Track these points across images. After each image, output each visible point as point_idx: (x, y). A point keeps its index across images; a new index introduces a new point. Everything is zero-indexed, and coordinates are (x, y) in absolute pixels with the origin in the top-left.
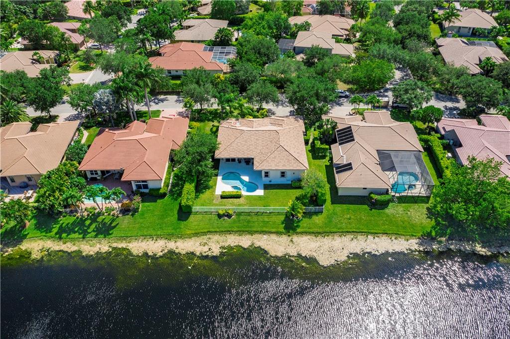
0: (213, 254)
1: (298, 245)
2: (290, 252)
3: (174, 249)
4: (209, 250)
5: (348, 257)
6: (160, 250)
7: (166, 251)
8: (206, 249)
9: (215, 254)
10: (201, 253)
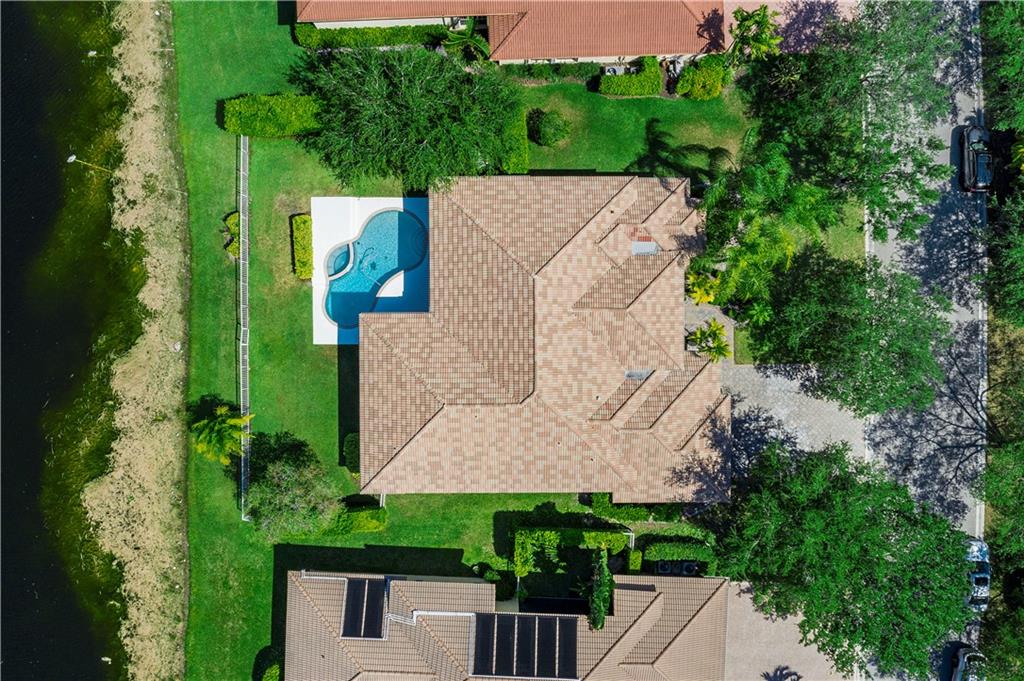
0: (117, 212)
1: (149, 432)
2: (124, 411)
3: (134, 110)
4: (129, 202)
5: (112, 558)
6: (128, 73)
7: (125, 89)
8: (134, 191)
9: (115, 217)
10: (119, 181)
